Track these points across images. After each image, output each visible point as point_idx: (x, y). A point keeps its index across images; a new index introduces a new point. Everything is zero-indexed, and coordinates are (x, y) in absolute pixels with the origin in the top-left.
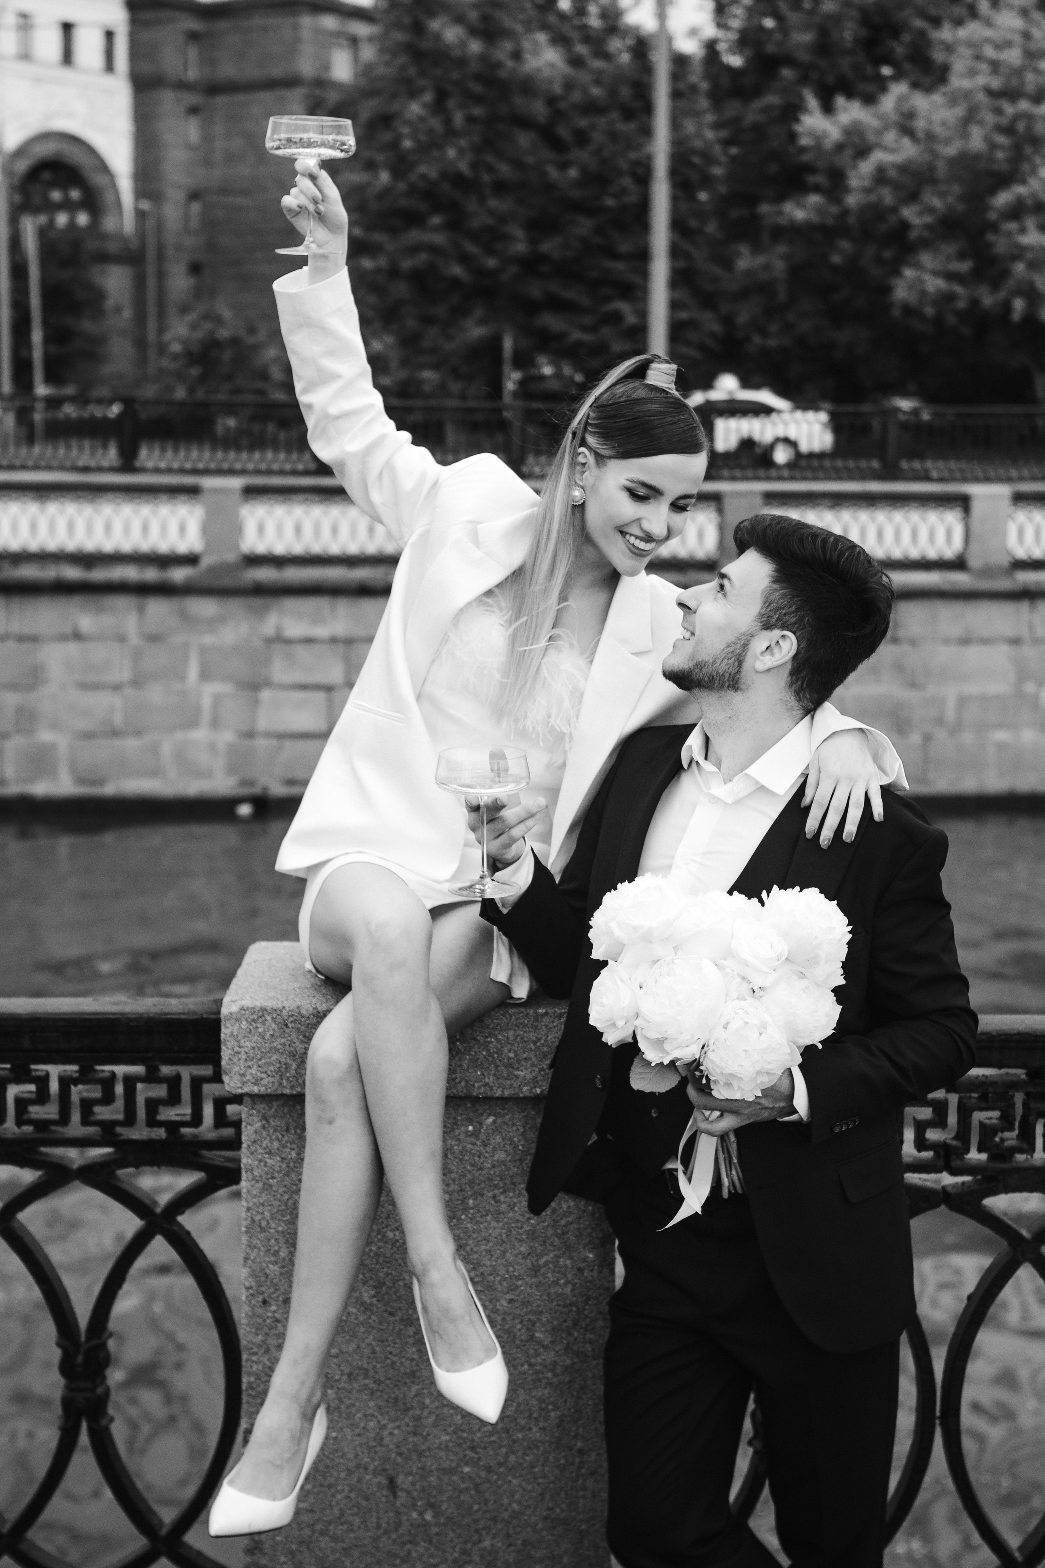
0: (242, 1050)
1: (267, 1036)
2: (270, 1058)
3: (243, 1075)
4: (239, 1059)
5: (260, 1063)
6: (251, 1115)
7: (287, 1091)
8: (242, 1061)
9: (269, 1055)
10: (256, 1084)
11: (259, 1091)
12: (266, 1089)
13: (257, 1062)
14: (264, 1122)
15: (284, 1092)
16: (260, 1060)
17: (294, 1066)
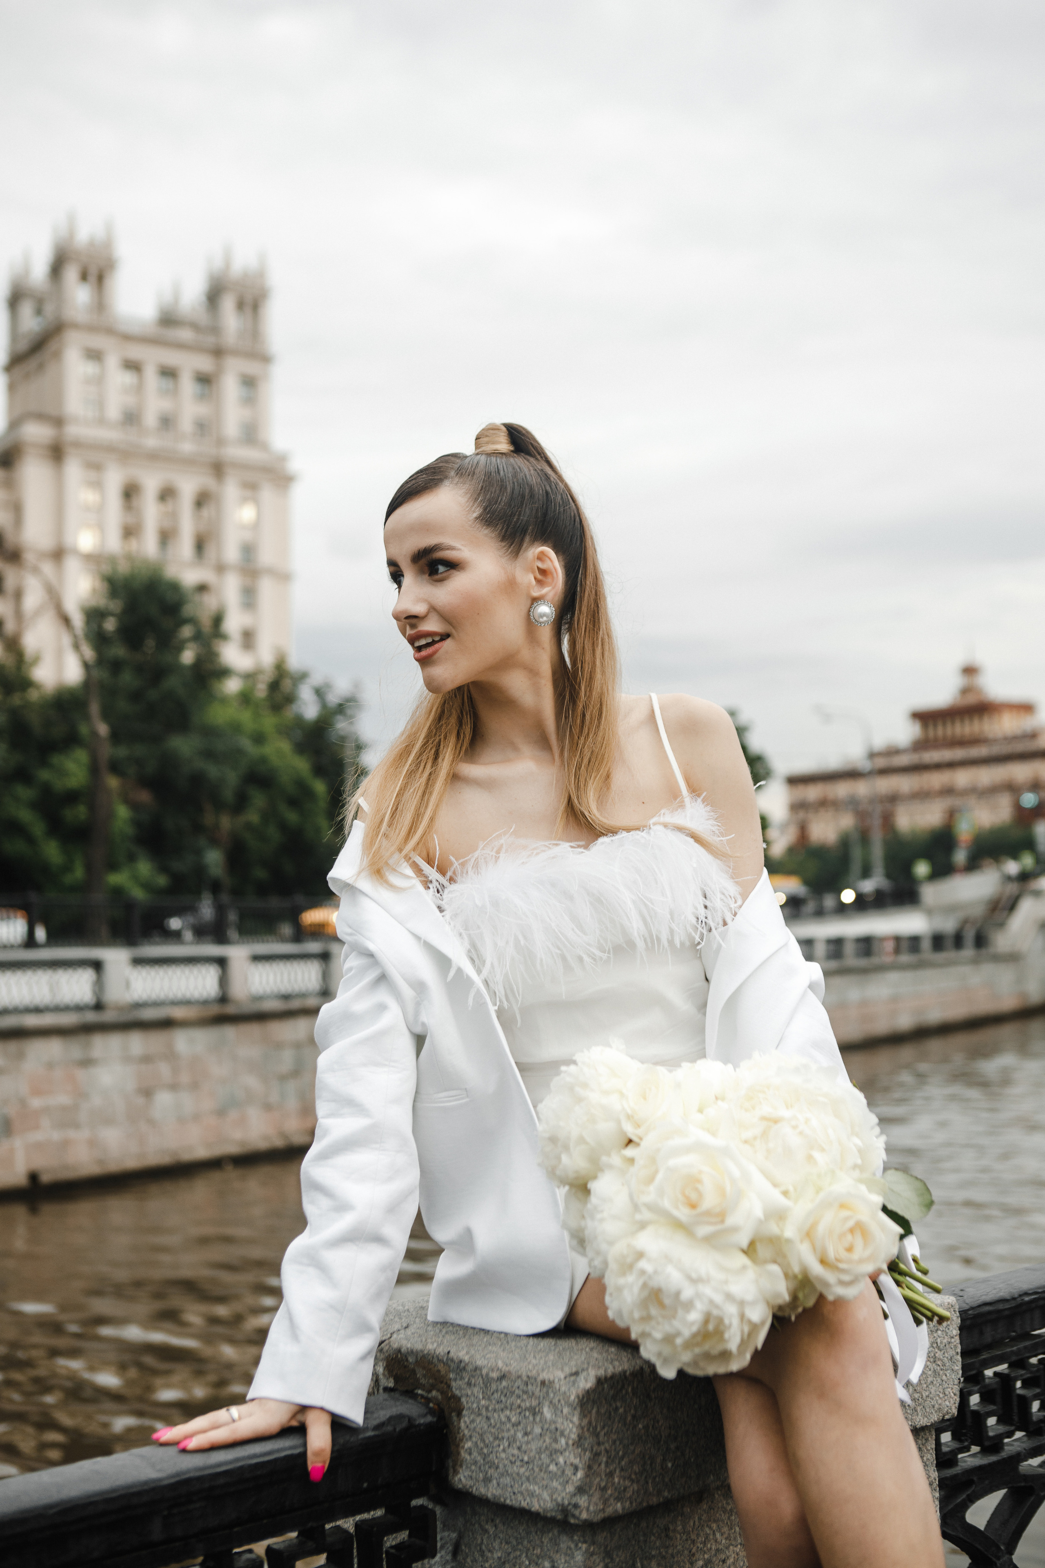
0: (603, 1448)
1: (629, 1418)
2: (634, 1451)
3: (604, 1489)
4: (600, 1465)
5: (623, 1463)
6: (592, 1554)
7: (654, 1500)
8: (603, 1466)
9: (632, 1448)
10: (618, 1499)
11: (623, 1509)
12: (631, 1503)
13: (619, 1463)
14: (607, 1561)
15: (651, 1503)
16: (622, 1458)
17: (658, 1461)
